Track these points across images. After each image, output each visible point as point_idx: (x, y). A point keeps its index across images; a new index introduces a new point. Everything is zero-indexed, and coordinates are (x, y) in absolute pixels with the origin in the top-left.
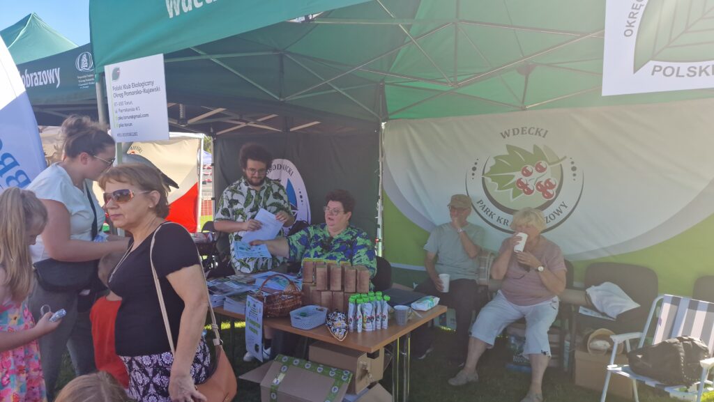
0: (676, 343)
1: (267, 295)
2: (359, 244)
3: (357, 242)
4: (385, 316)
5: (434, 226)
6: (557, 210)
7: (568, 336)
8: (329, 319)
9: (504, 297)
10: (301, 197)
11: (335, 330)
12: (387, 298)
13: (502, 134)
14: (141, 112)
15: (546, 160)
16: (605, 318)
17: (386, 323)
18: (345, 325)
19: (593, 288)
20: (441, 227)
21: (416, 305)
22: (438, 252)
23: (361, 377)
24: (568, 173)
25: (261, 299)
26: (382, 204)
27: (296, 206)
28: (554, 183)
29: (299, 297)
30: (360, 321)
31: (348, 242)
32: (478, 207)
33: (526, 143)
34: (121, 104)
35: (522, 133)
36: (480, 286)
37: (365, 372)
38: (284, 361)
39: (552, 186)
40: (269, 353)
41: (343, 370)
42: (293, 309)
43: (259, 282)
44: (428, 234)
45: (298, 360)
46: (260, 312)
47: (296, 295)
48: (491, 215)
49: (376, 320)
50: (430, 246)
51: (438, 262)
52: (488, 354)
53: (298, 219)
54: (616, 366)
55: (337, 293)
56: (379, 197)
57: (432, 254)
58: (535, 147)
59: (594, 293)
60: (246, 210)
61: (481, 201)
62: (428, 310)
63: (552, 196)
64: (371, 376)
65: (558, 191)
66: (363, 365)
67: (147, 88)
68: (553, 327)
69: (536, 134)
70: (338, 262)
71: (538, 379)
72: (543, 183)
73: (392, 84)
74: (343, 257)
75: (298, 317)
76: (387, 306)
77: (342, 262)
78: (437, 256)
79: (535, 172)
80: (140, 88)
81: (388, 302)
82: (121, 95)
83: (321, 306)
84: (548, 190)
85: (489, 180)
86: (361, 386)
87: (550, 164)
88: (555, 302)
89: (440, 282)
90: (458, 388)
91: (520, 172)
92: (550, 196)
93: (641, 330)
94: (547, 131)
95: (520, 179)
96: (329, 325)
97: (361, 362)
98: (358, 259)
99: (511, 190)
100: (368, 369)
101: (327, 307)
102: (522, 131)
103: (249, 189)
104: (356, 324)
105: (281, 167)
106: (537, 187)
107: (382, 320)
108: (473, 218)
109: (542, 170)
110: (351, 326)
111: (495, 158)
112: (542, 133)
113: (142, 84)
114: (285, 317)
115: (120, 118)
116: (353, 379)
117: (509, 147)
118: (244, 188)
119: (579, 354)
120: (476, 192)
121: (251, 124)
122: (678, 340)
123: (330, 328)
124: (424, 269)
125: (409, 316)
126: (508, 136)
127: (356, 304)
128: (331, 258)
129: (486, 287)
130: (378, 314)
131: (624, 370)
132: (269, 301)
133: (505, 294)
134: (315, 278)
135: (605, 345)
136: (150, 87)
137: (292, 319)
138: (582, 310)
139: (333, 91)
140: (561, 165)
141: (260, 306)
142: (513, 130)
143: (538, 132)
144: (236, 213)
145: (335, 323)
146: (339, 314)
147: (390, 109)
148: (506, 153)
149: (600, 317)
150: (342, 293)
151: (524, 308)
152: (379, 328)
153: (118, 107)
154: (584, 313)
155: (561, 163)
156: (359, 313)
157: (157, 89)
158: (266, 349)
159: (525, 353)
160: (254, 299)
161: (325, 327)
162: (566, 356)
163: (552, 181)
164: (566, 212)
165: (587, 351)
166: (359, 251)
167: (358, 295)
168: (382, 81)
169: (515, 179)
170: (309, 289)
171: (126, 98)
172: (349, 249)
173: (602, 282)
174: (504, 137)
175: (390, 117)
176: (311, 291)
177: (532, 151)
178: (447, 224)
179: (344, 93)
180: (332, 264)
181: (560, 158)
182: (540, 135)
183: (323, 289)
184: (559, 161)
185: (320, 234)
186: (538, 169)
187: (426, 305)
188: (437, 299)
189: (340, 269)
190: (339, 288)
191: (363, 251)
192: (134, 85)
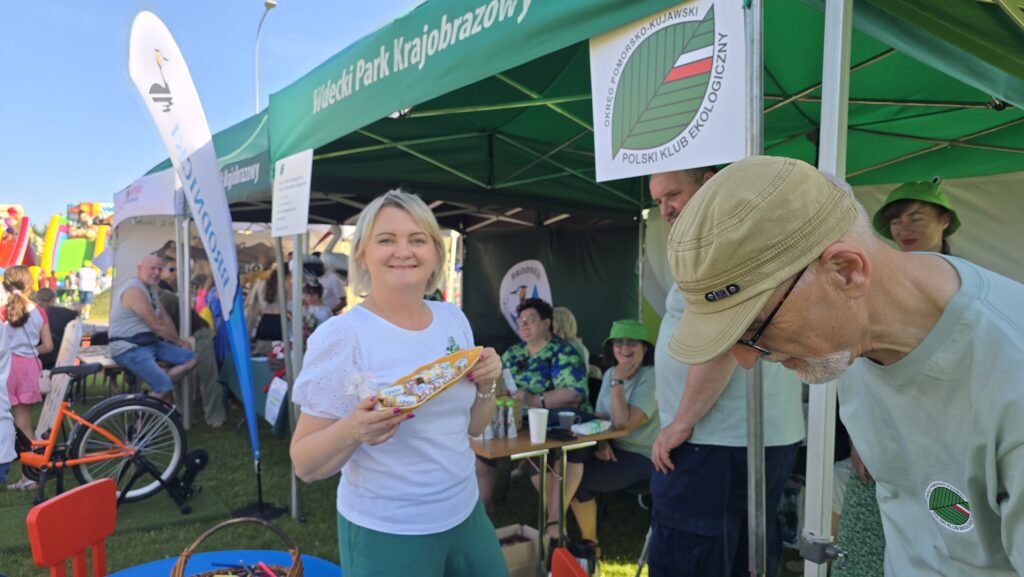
2: (562, 362)
3: (559, 360)
21: (576, 427)
31: (547, 360)
62: (591, 435)
67: (298, 182)
80: (295, 183)
157: (305, 183)
166: (562, 371)
187: (589, 428)
191: (567, 371)
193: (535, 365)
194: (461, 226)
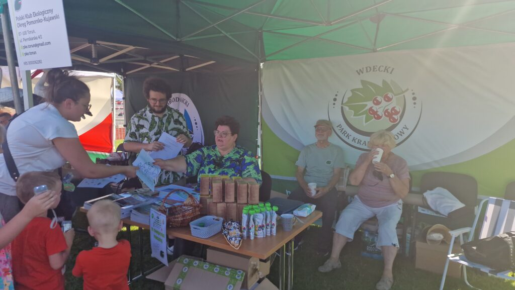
0: (506, 237)
1: (169, 206)
2: (247, 161)
3: (245, 160)
4: (274, 224)
5: (303, 146)
6: (400, 132)
7: (409, 230)
8: (224, 228)
9: (360, 201)
10: (196, 123)
11: (231, 238)
12: (275, 208)
13: (357, 71)
14: (44, 40)
15: (392, 92)
16: (438, 215)
17: (274, 229)
18: (239, 233)
19: (429, 192)
20: (308, 147)
21: (297, 212)
22: (306, 167)
23: (252, 275)
24: (409, 102)
25: (164, 212)
26: (261, 129)
27: (192, 131)
28: (398, 110)
29: (197, 209)
30: (252, 230)
31: (237, 160)
32: (337, 130)
33: (377, 79)
34: (25, 33)
35: (374, 71)
36: (339, 191)
37: (255, 270)
38: (185, 262)
39: (397, 113)
40: (173, 251)
41: (237, 269)
42: (192, 220)
43: (163, 195)
44: (299, 153)
45: (197, 262)
46: (163, 224)
47: (195, 207)
48: (348, 136)
49: (266, 228)
50: (300, 163)
51: (307, 174)
52: (348, 246)
53: (194, 141)
54: (453, 255)
55: (230, 204)
56: (258, 124)
57: (302, 168)
58: (384, 82)
59: (430, 196)
60: (151, 134)
61: (340, 125)
62: (307, 217)
63: (397, 120)
64: (261, 273)
65: (401, 117)
66: (254, 265)
67: (47, 16)
68: (399, 223)
69: (384, 71)
70: (230, 177)
71: (389, 266)
72: (389, 111)
73: (269, 31)
74: (234, 172)
75: (196, 227)
76: (275, 216)
77: (234, 178)
78: (305, 170)
79: (383, 101)
80: (41, 17)
81: (277, 212)
82: (24, 25)
83: (217, 215)
84: (394, 116)
85: (346, 108)
86: (252, 282)
87: (395, 95)
88: (400, 204)
89: (309, 190)
90: (326, 274)
91: (372, 102)
92: (395, 120)
93: (471, 226)
94: (393, 69)
95: (371, 108)
96: (225, 234)
97: (252, 263)
98: (248, 174)
99: (365, 116)
100: (258, 267)
101: (222, 217)
102: (374, 69)
103: (153, 116)
104: (248, 232)
105: (179, 100)
106: (385, 114)
107: (271, 228)
108: (333, 139)
109: (388, 99)
110: (245, 234)
111: (351, 91)
112: (390, 70)
113: (43, 13)
114: (185, 226)
115: (25, 47)
116: (246, 277)
117: (363, 82)
118: (149, 115)
119: (419, 244)
120: (336, 118)
121: (155, 65)
122: (507, 235)
123: (226, 236)
124: (295, 179)
125: (294, 223)
126: (362, 73)
127: (249, 216)
128: (223, 173)
129: (344, 192)
130: (268, 222)
131: (461, 259)
132: (171, 212)
133: (361, 199)
134: (212, 190)
135: (439, 237)
136: (50, 15)
137: (192, 229)
138: (420, 210)
139: (221, 35)
140: (404, 96)
141: (163, 218)
142: (367, 68)
143: (386, 69)
144: (143, 136)
145: (230, 232)
146: (233, 223)
147: (267, 52)
148: (361, 87)
149: (435, 214)
150: (235, 204)
151: (376, 210)
152: (269, 234)
153: (22, 37)
154: (422, 212)
155: (405, 94)
156: (252, 223)
157: (57, 17)
158: (170, 246)
159: (378, 245)
160: (158, 212)
161: (221, 234)
162: (408, 245)
163: (397, 109)
164: (407, 133)
165: (426, 242)
166: (248, 167)
167: (250, 207)
168: (261, 29)
169: (367, 108)
170: (206, 200)
171: (29, 28)
172: (239, 166)
173: (435, 187)
174: (359, 74)
175: (267, 59)
176: (208, 203)
177: (381, 85)
178: (313, 144)
179: (230, 37)
180: (226, 179)
181: (404, 90)
182: (388, 72)
183: (219, 201)
184: (403, 92)
185: (212, 153)
186: (386, 99)
187: (306, 212)
188: (314, 207)
189: (234, 184)
190: (233, 200)
191: (251, 167)
192: (36, 15)
193: (228, 164)
194: (122, 71)
